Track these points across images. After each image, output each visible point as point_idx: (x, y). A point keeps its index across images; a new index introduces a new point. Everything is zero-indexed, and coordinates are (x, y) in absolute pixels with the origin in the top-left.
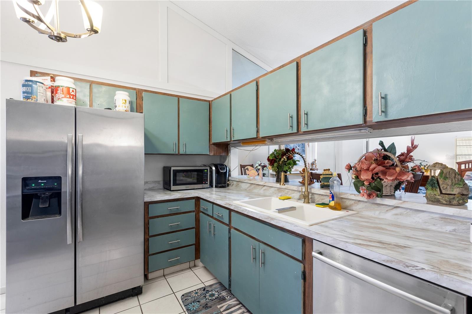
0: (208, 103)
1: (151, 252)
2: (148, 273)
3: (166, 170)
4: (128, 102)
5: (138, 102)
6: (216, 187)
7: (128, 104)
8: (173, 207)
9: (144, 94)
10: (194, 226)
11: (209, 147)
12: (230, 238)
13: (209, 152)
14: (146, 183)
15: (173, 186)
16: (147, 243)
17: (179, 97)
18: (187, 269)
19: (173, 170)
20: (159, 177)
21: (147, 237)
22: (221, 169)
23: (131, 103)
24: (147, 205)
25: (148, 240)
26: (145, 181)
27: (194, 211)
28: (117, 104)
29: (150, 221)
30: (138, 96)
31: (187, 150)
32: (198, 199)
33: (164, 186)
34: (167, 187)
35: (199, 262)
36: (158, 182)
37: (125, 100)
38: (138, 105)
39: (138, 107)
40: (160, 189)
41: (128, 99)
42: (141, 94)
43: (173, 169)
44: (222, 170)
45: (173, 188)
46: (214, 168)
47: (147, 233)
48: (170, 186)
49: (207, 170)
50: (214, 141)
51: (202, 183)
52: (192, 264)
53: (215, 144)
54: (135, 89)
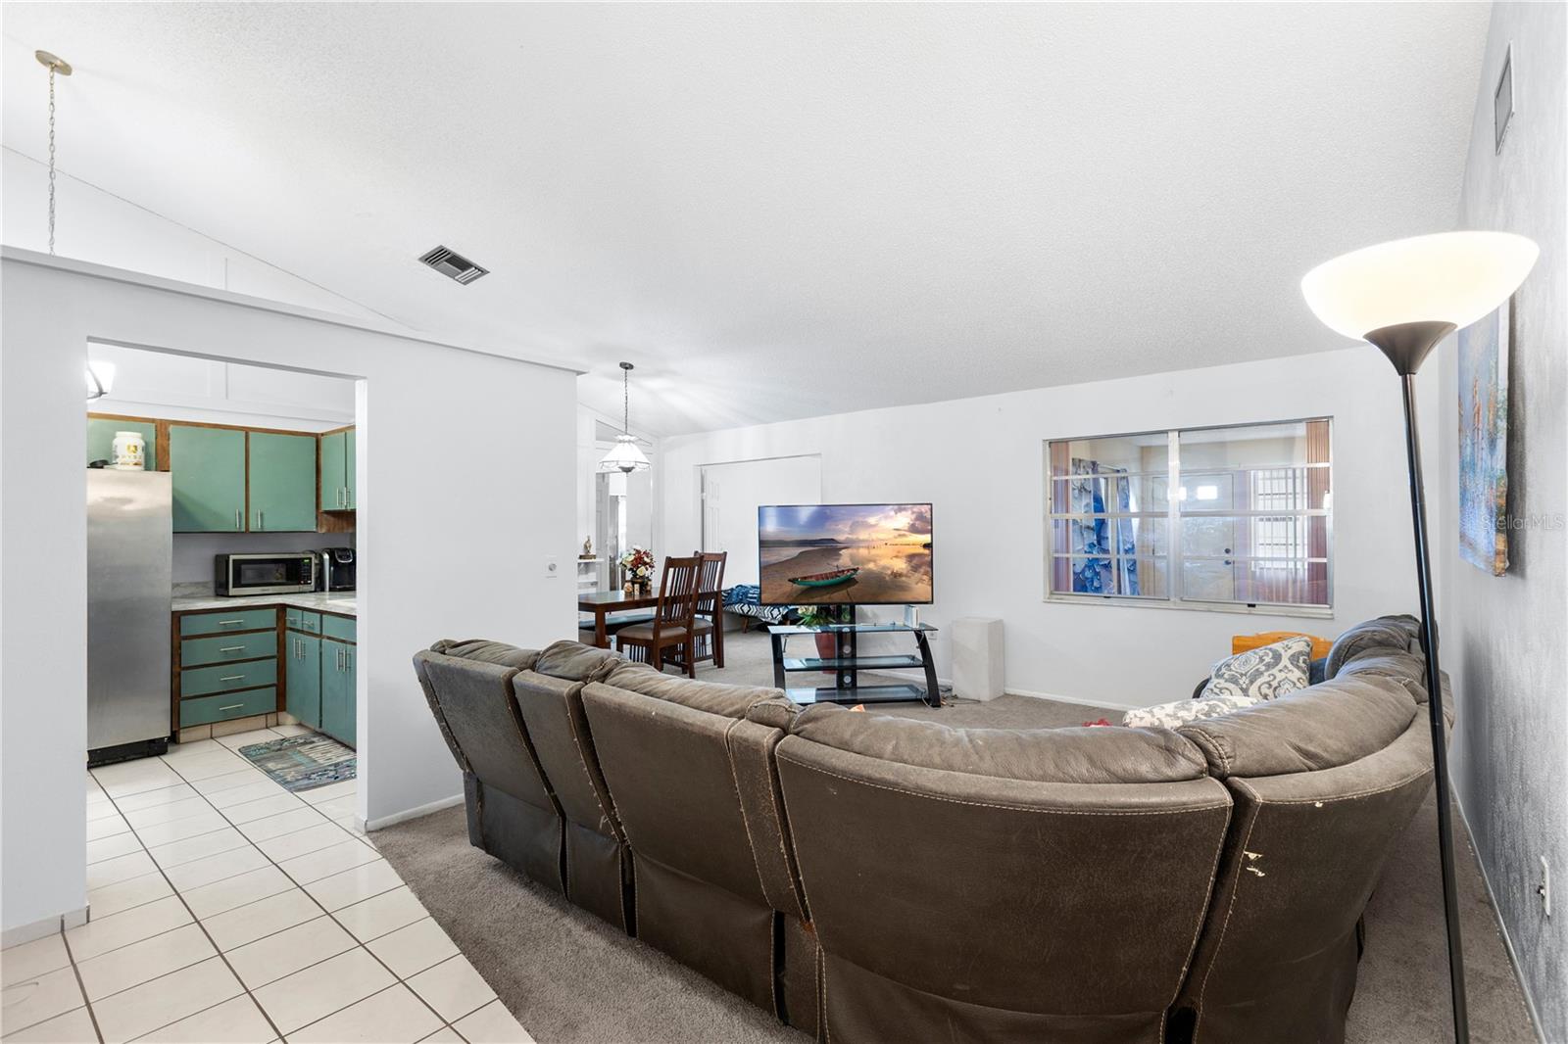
0: (314, 439)
1: (184, 694)
2: (180, 729)
3: (221, 561)
4: (140, 450)
5: (160, 442)
6: (331, 590)
7: (140, 452)
8: (232, 620)
9: (171, 428)
10: (275, 653)
11: (317, 518)
12: (321, 654)
13: (317, 526)
14: (175, 586)
15: (234, 587)
16: (176, 681)
17: (247, 431)
18: (264, 728)
19: (234, 561)
20: (206, 575)
21: (178, 670)
22: (340, 557)
23: (146, 449)
24: (177, 617)
25: (180, 674)
26: (175, 581)
27: (274, 629)
28: (118, 454)
29: (184, 643)
30: (159, 433)
31: (265, 524)
32: (282, 608)
33: (216, 591)
34: (221, 591)
35: (283, 716)
36: (204, 585)
37: (136, 447)
38: (159, 447)
39: (159, 452)
40: (208, 596)
41: (141, 443)
42: (166, 428)
43: (232, 557)
44: (344, 560)
45: (232, 591)
46: (326, 557)
47: (178, 663)
48: (227, 588)
49: (310, 559)
50: (325, 507)
51: (299, 583)
52: (272, 719)
53: (328, 513)
54: (153, 421)
